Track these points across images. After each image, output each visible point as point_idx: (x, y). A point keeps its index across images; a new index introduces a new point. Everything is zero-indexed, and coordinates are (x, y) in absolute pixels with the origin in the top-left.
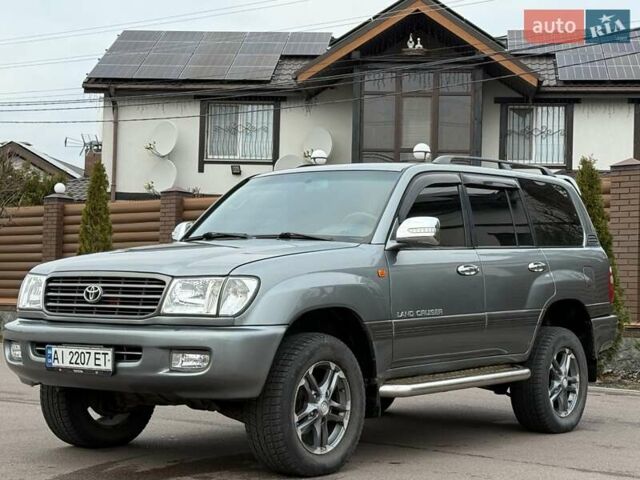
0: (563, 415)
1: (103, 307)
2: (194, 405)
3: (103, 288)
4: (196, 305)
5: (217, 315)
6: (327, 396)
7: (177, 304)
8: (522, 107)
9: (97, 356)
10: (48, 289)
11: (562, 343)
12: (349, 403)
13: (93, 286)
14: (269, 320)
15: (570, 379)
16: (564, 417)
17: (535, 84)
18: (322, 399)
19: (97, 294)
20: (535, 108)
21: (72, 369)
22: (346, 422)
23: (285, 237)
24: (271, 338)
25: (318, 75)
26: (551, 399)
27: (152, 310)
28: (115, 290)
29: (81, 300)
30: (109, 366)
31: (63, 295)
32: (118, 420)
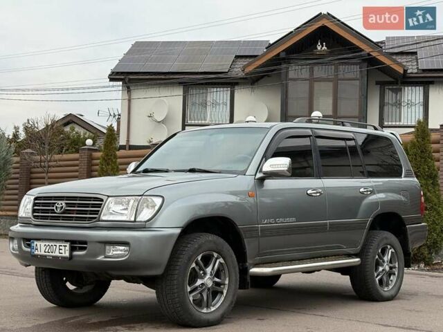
0: (386, 289)
1: (66, 216)
2: (128, 280)
3: (66, 203)
4: (122, 214)
5: (135, 221)
6: (211, 275)
7: (111, 214)
8: (395, 87)
9: (61, 248)
10: (35, 204)
11: (385, 241)
12: (227, 279)
13: (60, 202)
14: (170, 224)
15: (391, 265)
16: (386, 291)
17: (402, 72)
18: (208, 276)
19: (62, 207)
20: (403, 87)
21: (46, 256)
22: (225, 292)
23: (192, 171)
24: (171, 236)
25: (257, 67)
26: (377, 279)
27: (95, 218)
28: (73, 205)
29: (53, 211)
30: (67, 254)
31: (43, 208)
32: (85, 289)
